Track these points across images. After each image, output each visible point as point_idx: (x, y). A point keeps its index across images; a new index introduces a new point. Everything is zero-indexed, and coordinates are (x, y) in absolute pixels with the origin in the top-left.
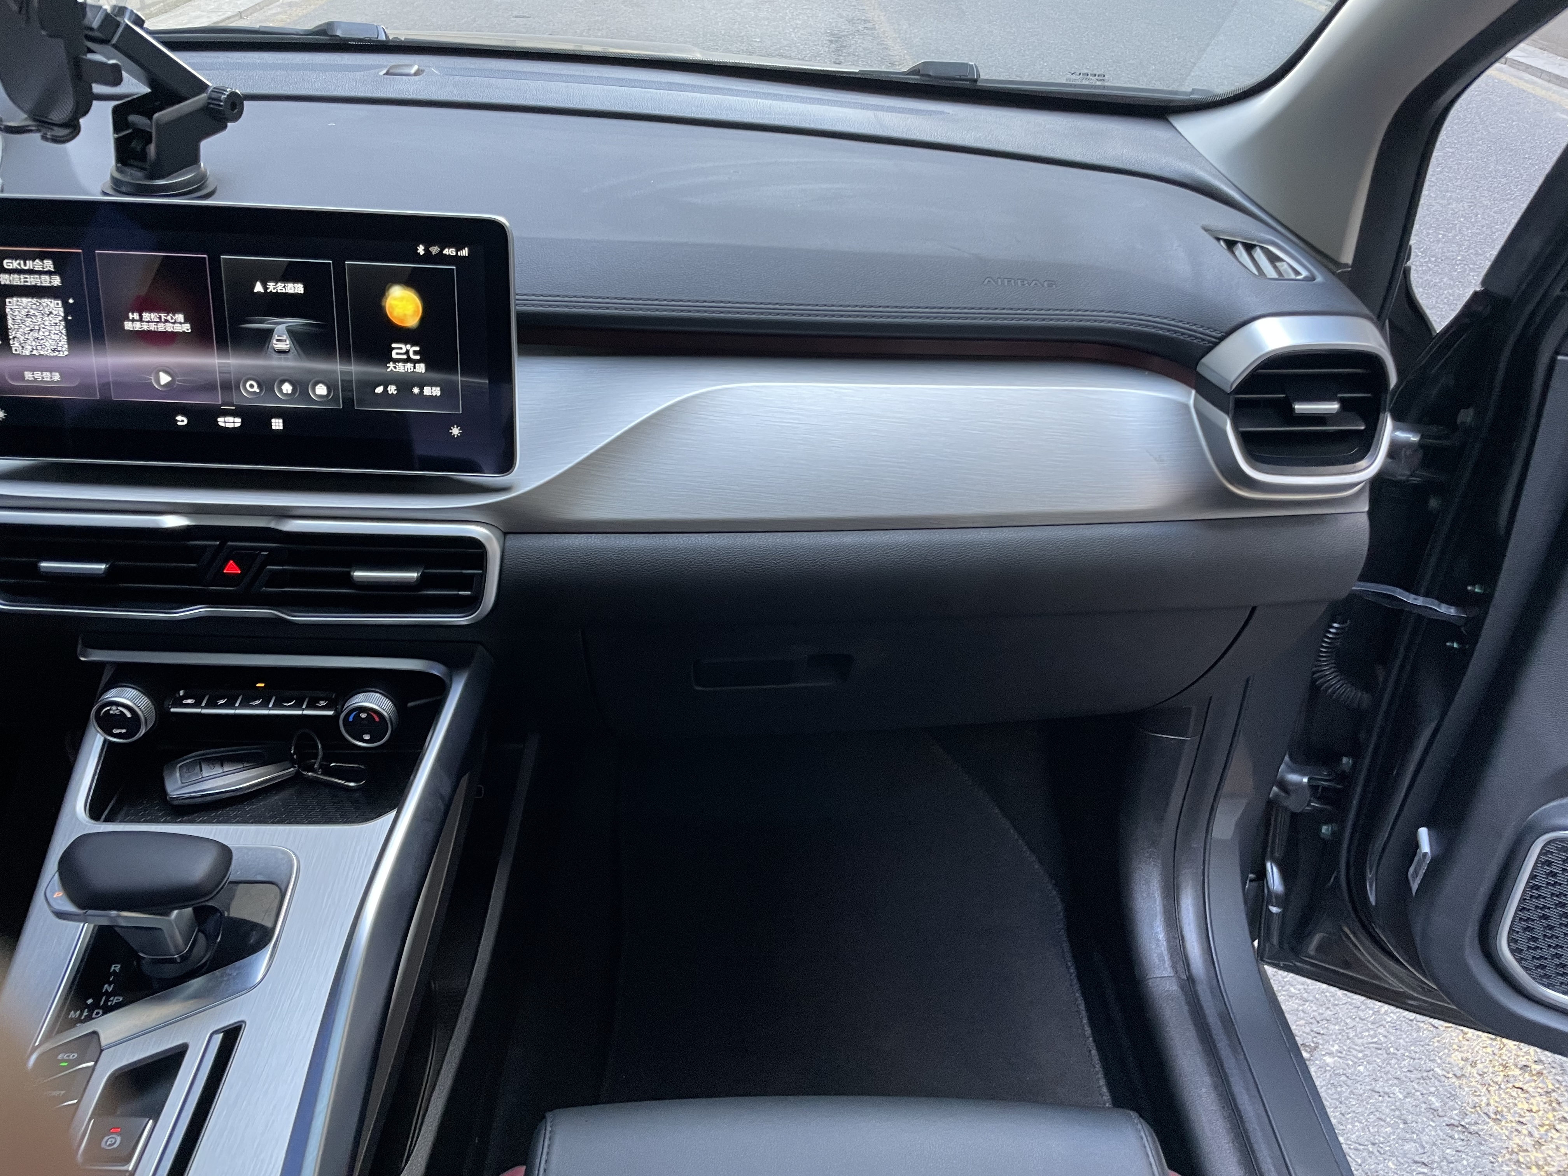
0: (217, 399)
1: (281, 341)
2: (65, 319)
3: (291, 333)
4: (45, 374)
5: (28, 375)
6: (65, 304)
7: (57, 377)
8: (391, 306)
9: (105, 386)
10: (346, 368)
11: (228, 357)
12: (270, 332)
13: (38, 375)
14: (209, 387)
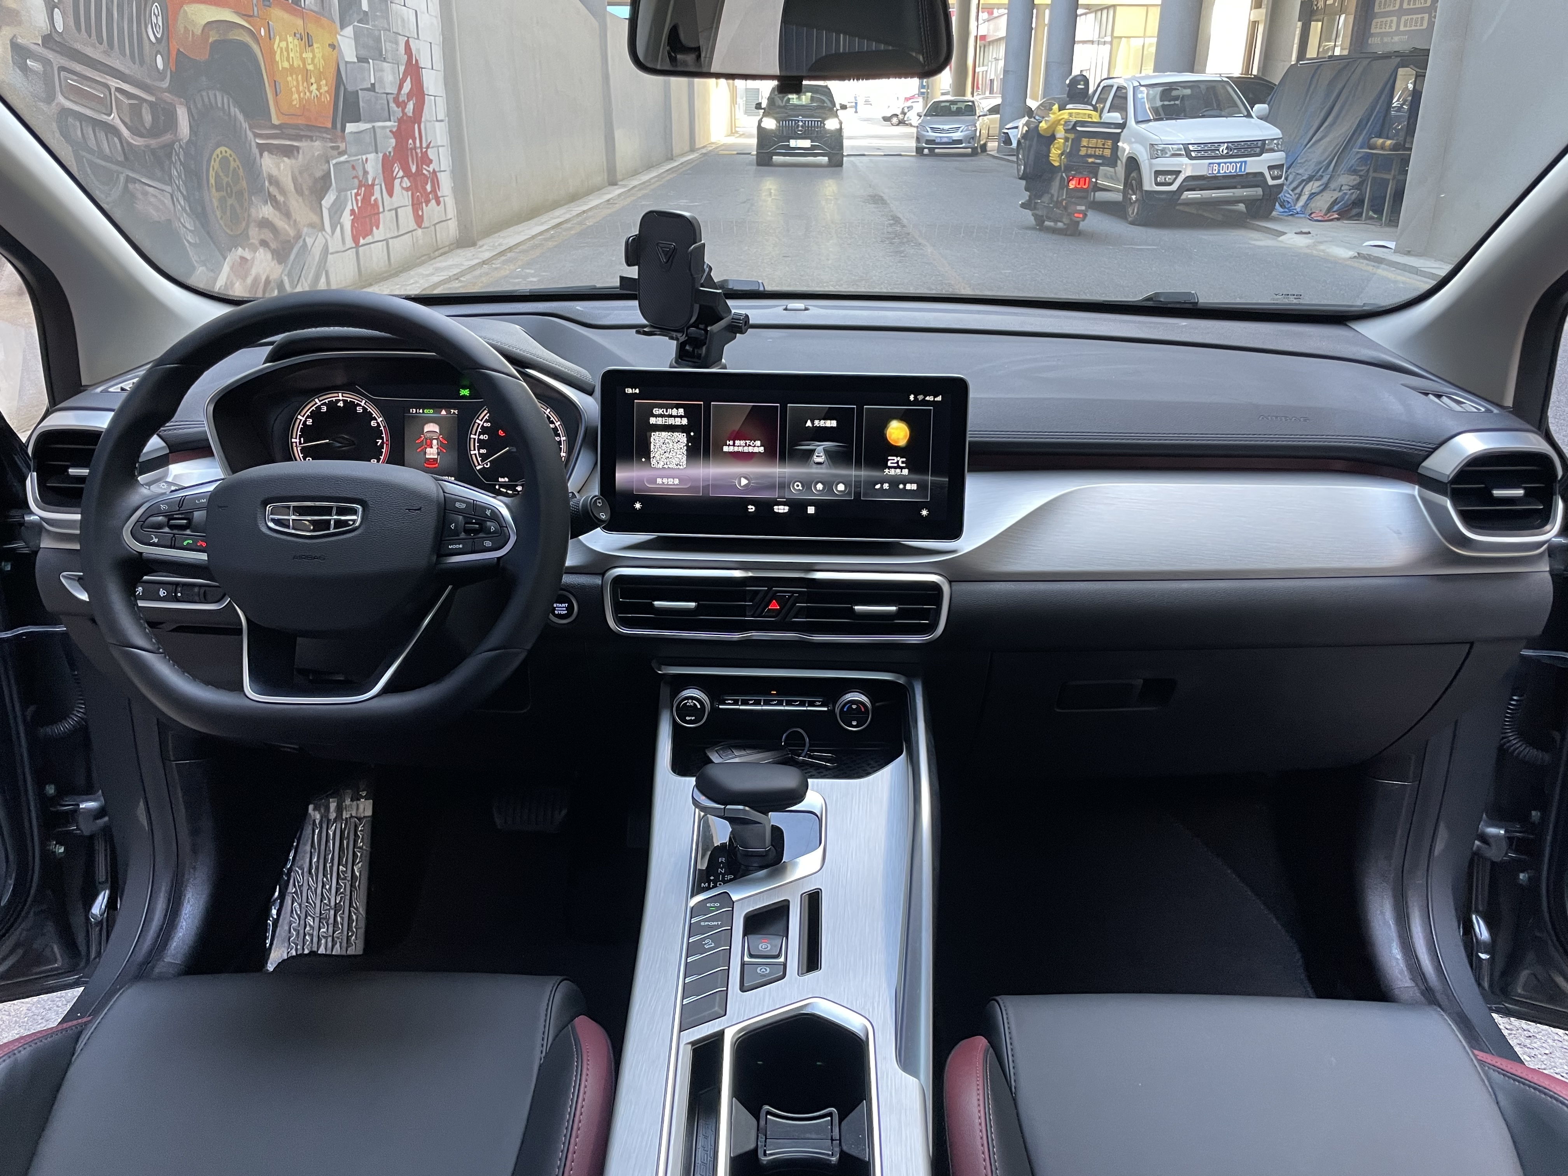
0: (775, 495)
1: (819, 457)
2: (687, 445)
3: (826, 451)
4: (669, 480)
5: (659, 481)
6: (688, 437)
7: (677, 481)
8: (890, 434)
9: (706, 487)
10: (858, 473)
11: (785, 468)
12: (813, 451)
13: (665, 480)
14: (772, 487)
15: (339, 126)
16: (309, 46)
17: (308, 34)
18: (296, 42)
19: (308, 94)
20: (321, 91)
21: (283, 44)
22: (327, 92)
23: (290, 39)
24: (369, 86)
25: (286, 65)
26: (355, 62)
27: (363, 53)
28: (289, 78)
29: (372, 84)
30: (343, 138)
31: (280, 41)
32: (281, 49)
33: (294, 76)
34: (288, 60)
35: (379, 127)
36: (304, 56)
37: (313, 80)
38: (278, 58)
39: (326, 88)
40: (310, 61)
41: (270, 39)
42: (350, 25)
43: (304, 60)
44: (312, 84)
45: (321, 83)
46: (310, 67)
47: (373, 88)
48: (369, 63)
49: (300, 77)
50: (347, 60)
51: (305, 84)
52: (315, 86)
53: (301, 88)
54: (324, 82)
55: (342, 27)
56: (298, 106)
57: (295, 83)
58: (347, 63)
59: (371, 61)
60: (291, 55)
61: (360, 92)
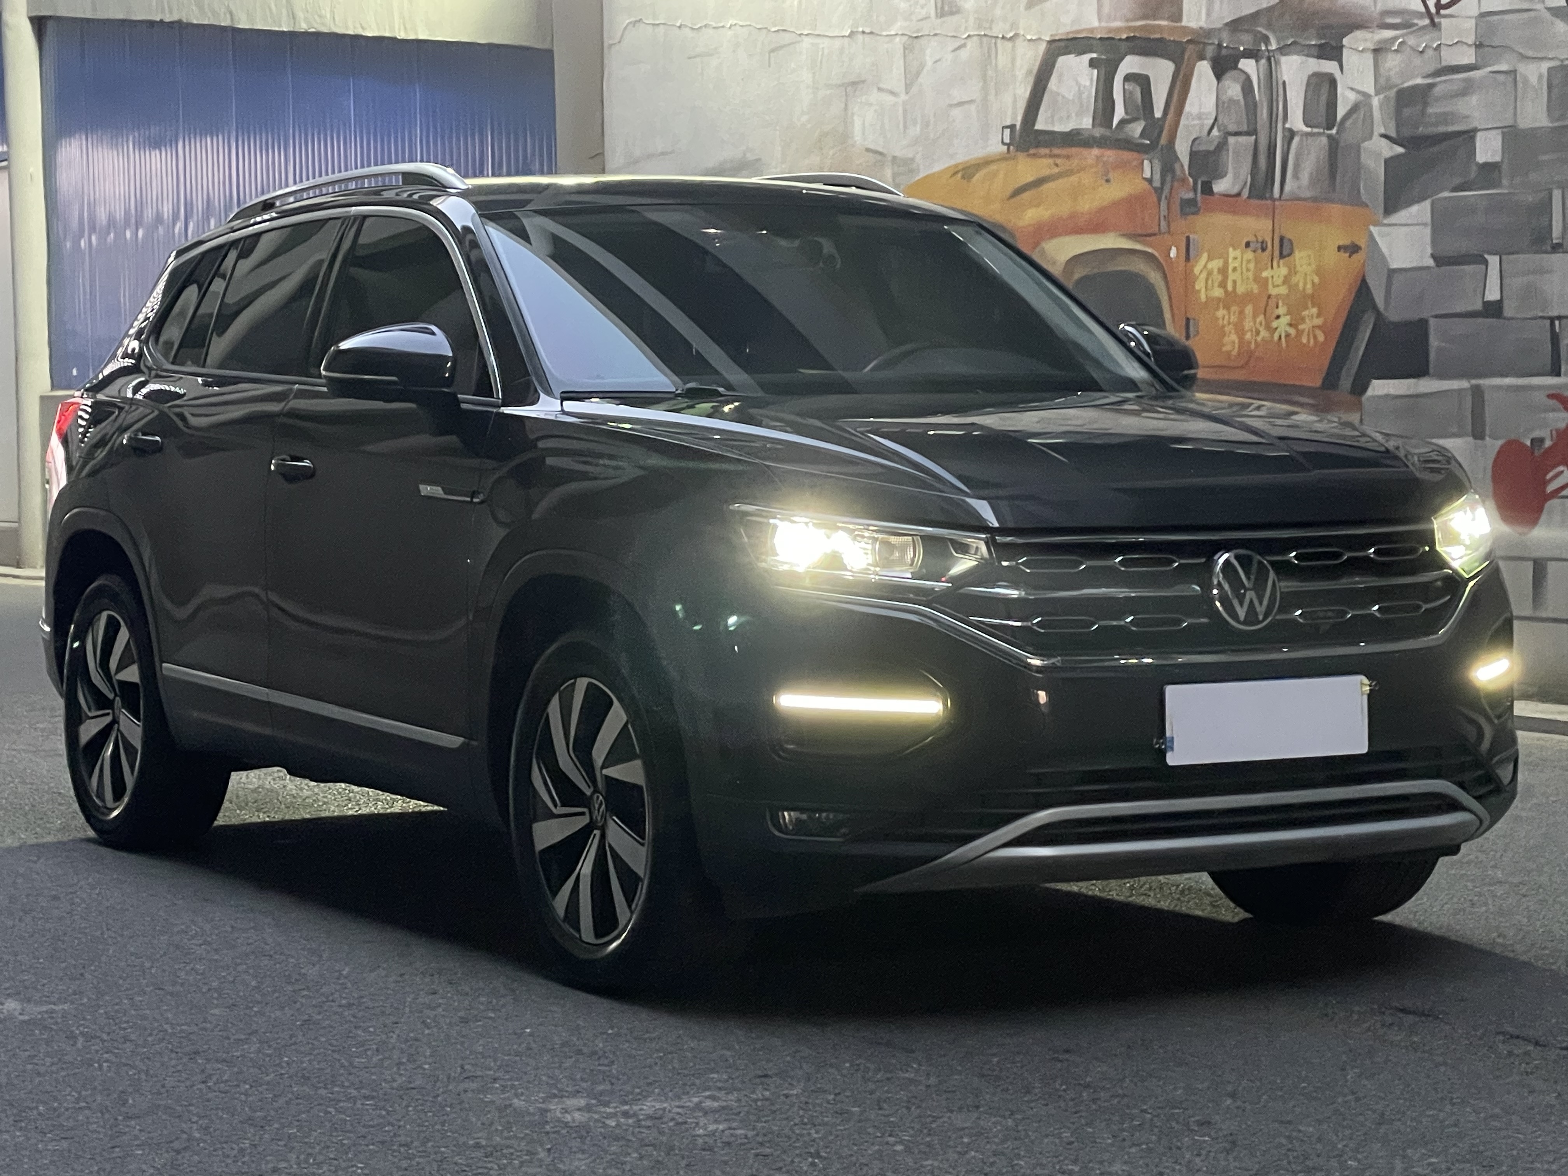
15: (1346, 382)
16: (1282, 256)
17: (1282, 239)
18: (1249, 255)
19: (1264, 333)
20: (1301, 327)
21: (1216, 264)
22: (1319, 327)
23: (1232, 253)
24: (1478, 306)
25: (1218, 292)
26: (1428, 268)
27: (1464, 246)
28: (1221, 313)
29: (1487, 304)
30: (1358, 406)
31: (1210, 259)
32: (1210, 273)
33: (1234, 308)
34: (1223, 285)
35: (1499, 388)
36: (1265, 274)
37: (1281, 310)
38: (1200, 285)
39: (1318, 321)
40: (1279, 281)
41: (1188, 258)
42: (1421, 199)
43: (1263, 283)
44: (1278, 317)
45: (1304, 313)
46: (1283, 290)
47: (1493, 310)
48: (1486, 263)
49: (1249, 310)
50: (1394, 266)
51: (1261, 318)
52: (1285, 320)
53: (1248, 324)
54: (1314, 311)
55: (1390, 207)
56: (1235, 352)
57: (1233, 318)
58: (1392, 272)
59: (1493, 261)
60: (1232, 276)
61: (1432, 322)
